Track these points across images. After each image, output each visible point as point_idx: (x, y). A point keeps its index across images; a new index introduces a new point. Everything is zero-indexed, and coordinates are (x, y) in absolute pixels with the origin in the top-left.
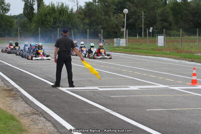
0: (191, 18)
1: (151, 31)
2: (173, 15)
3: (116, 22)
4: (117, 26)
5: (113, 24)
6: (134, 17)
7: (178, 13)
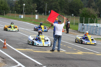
0: (68, 8)
1: (49, 12)
3: (33, 7)
4: (33, 9)
5: (31, 8)
6: (42, 5)
7: (62, 5)
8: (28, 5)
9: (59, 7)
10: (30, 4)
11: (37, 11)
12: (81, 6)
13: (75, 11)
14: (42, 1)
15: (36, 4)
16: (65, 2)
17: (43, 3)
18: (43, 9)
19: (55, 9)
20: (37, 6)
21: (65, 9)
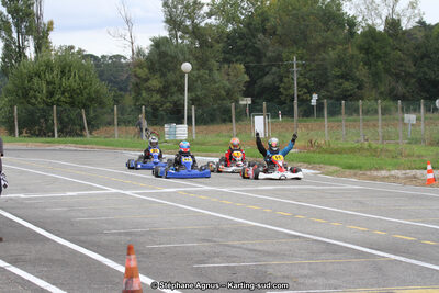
0: (412, 70)
1: (314, 102)
2: (365, 64)
3: (227, 83)
4: (229, 94)
5: (218, 89)
6: (274, 69)
7: (378, 57)
8: (199, 77)
9: (362, 72)
10: (211, 70)
11: (248, 101)
14: (271, 49)
15: (242, 66)
16: (391, 40)
17: (278, 59)
18: (281, 90)
19: (341, 84)
20: (247, 78)
21: (396, 74)
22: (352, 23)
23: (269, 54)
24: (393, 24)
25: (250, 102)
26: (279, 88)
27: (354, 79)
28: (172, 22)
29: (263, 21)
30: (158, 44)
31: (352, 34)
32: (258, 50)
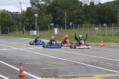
0: (97, 16)
1: (71, 24)
2: (85, 14)
3: (47, 20)
4: (48, 22)
5: (45, 21)
6: (60, 16)
7: (88, 12)
8: (40, 18)
9: (84, 16)
10: (43, 16)
11: (53, 24)
12: (115, 11)
13: (107, 19)
14: (59, 10)
15: (51, 15)
16: (91, 8)
17: (61, 13)
18: (62, 21)
19: (78, 20)
20: (52, 18)
21: (93, 17)
22: (81, 3)
23: (59, 12)
24: (92, 4)
25: (53, 25)
26: (61, 21)
27: (82, 18)
28: (32, 3)
29: (57, 3)
30: (28, 9)
31: (81, 6)
32: (56, 10)
